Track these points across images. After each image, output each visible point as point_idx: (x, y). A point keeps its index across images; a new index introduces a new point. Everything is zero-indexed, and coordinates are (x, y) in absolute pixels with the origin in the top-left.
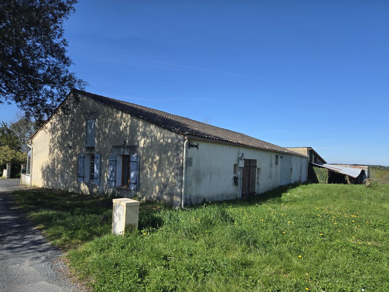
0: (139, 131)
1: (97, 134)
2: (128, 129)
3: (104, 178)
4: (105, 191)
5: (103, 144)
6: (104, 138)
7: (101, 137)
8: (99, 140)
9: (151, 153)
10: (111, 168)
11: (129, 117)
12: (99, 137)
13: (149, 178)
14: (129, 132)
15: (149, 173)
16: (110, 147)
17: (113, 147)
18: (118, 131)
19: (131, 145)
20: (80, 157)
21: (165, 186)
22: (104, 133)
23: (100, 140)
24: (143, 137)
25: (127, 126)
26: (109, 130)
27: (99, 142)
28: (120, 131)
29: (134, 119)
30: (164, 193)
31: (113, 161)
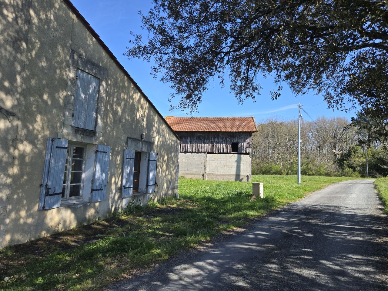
0: (154, 126)
1: (103, 109)
2: (145, 120)
3: (111, 186)
4: (112, 206)
5: (112, 130)
6: (115, 121)
7: (110, 118)
8: (105, 121)
9: (163, 152)
10: (127, 168)
11: (147, 106)
12: (106, 115)
13: (160, 176)
14: (146, 124)
15: (161, 172)
16: (124, 138)
17: (128, 138)
18: (134, 118)
19: (147, 140)
20: (57, 147)
21: (170, 183)
22: (115, 113)
23: (107, 121)
24: (157, 134)
25: (145, 116)
26: (123, 111)
27: (105, 124)
28: (137, 119)
29: (151, 111)
30: (169, 189)
31: (130, 159)
